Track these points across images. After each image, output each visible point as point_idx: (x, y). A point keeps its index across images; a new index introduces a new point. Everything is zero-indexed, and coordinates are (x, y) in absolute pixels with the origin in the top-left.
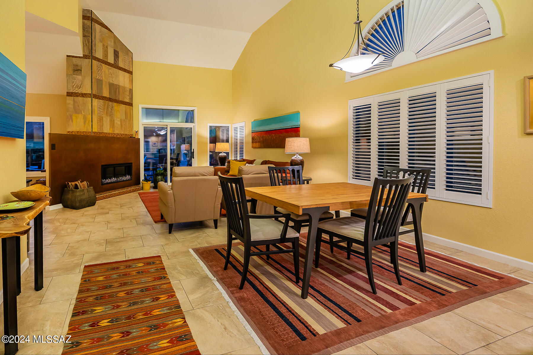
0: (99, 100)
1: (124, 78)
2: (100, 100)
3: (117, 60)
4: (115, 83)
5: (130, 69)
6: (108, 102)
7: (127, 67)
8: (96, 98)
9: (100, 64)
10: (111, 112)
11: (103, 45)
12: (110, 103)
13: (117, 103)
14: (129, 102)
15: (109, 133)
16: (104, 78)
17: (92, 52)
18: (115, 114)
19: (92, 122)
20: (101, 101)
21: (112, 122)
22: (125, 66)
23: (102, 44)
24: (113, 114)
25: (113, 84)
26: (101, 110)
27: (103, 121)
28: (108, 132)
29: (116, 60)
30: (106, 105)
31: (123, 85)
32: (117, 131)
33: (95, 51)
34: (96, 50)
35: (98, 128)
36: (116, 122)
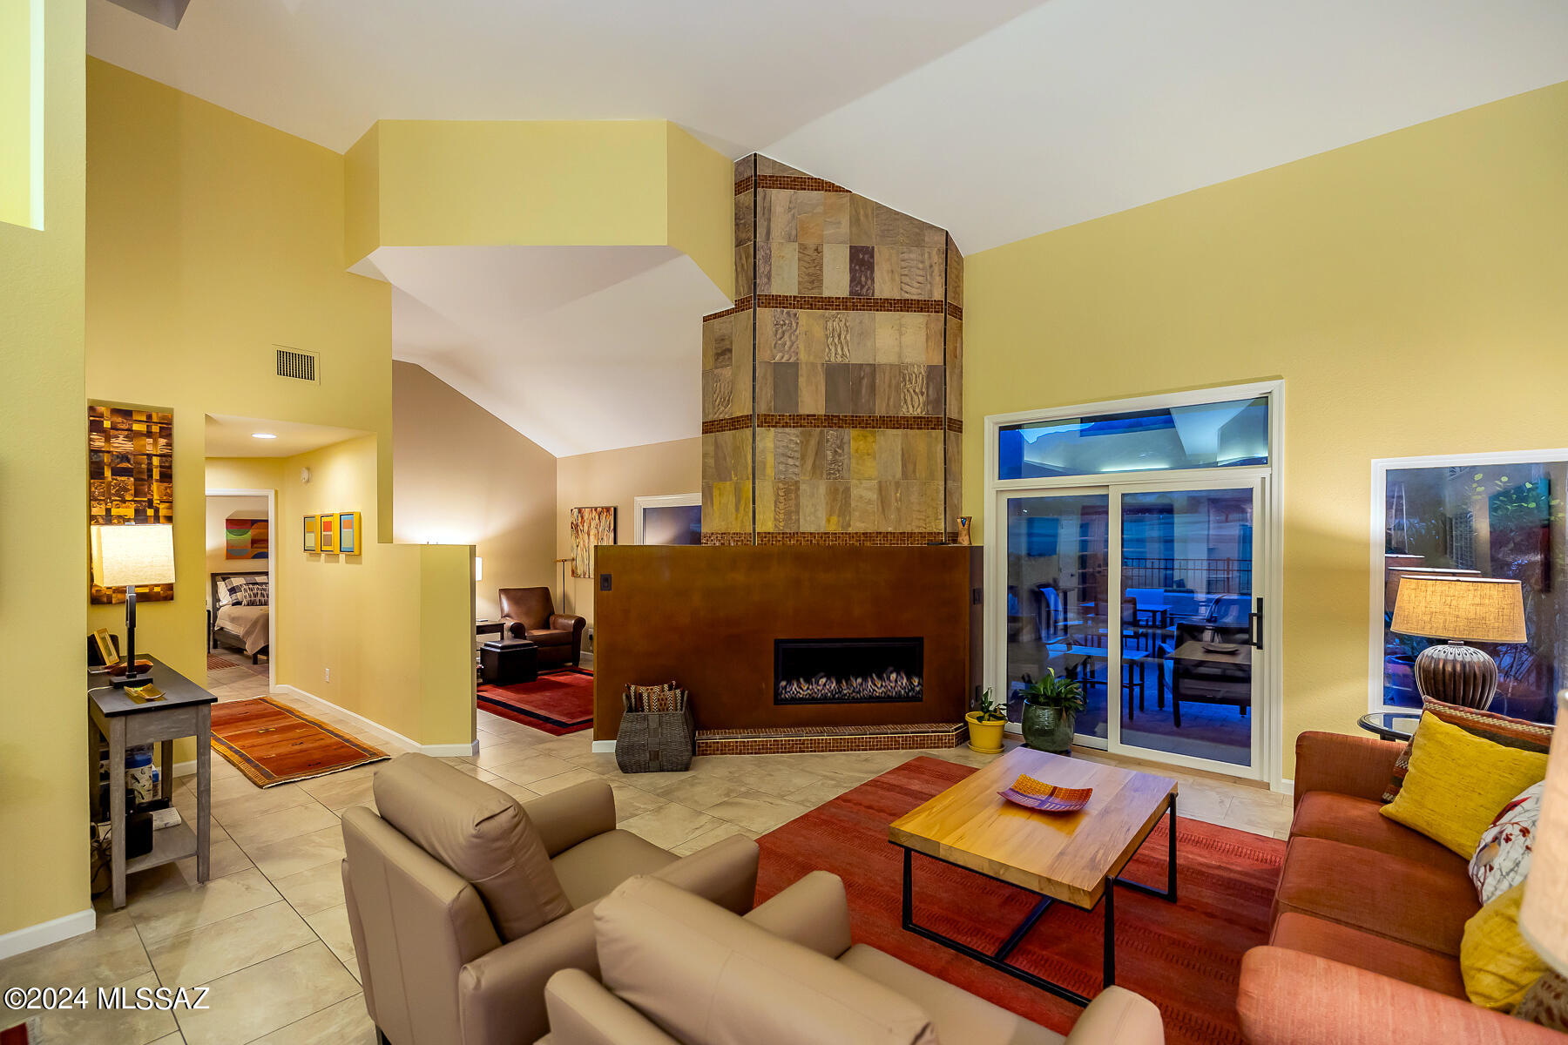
0: (780, 430)
1: (901, 334)
2: (787, 430)
3: (863, 279)
4: (856, 357)
5: (931, 292)
6: (821, 432)
7: (914, 290)
8: (769, 426)
9: (788, 313)
10: (834, 462)
11: (803, 248)
12: (831, 433)
13: (863, 427)
14: (923, 414)
15: (825, 533)
16: (803, 356)
17: (755, 283)
18: (853, 465)
19: (754, 503)
20: (793, 434)
21: (840, 498)
22: (907, 288)
23: (796, 245)
24: (845, 466)
25: (847, 365)
26: (791, 462)
27: (797, 497)
28: (822, 531)
29: (860, 282)
30: (813, 442)
31: (893, 359)
32: (863, 525)
33: (769, 279)
34: (773, 273)
35: (775, 519)
36: (854, 492)
